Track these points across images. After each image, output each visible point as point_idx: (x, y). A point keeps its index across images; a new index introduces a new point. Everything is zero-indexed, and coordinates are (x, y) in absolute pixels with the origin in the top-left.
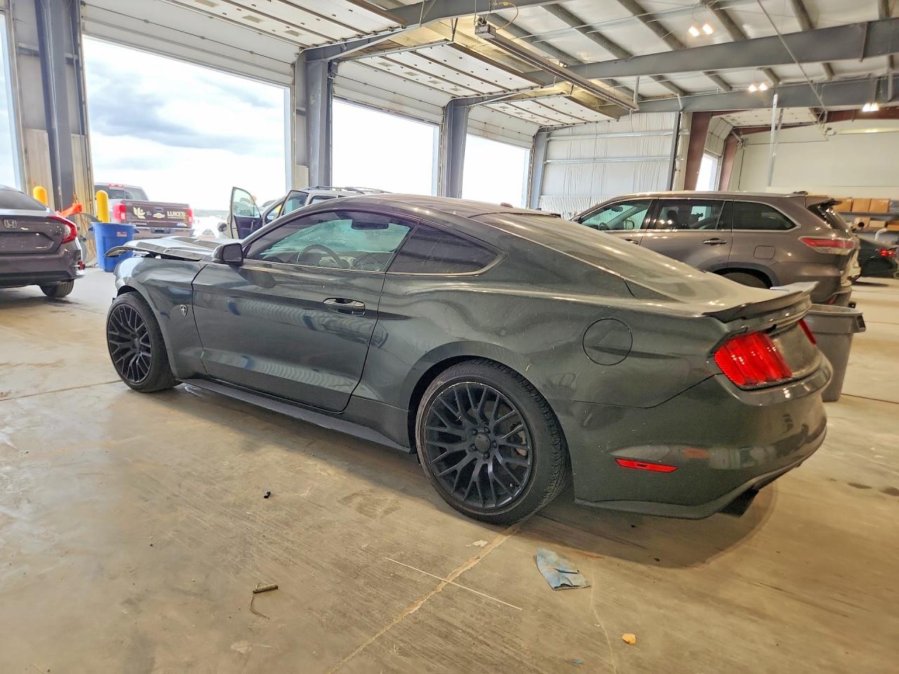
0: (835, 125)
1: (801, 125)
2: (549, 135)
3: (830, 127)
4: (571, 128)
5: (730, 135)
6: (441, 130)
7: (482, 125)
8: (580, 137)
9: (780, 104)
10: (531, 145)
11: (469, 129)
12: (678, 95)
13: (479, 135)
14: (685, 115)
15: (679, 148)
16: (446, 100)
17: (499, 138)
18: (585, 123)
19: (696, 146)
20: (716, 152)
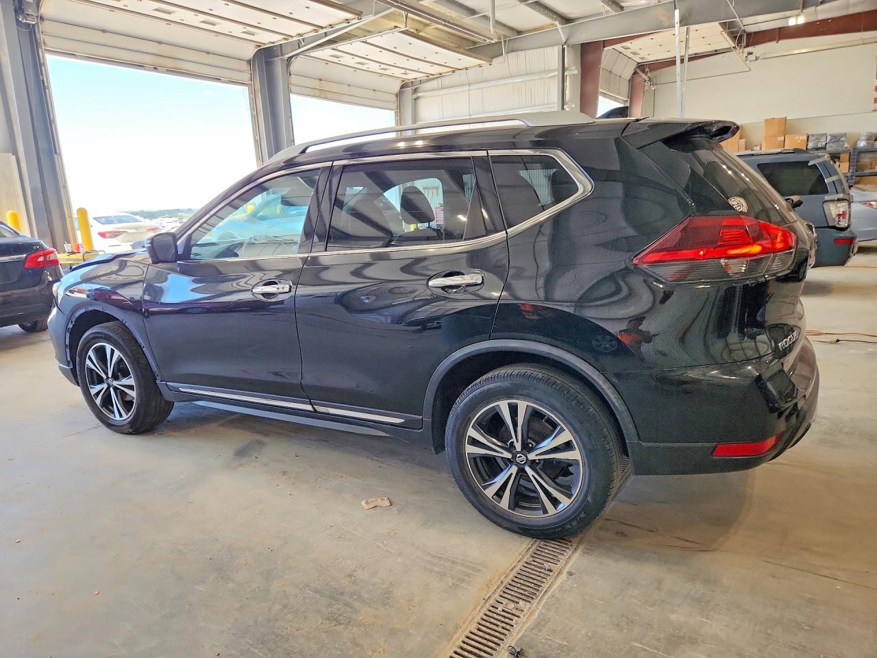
0: (758, 50)
1: (716, 53)
2: (415, 91)
3: (751, 51)
4: (439, 80)
5: (635, 73)
6: (253, 93)
7: (316, 84)
8: (451, 90)
9: (684, 22)
10: (394, 106)
11: (293, 88)
12: (557, 23)
13: (314, 96)
14: (571, 49)
15: (567, 92)
16: (250, 51)
17: (345, 98)
18: (453, 71)
19: (589, 87)
20: (619, 95)
